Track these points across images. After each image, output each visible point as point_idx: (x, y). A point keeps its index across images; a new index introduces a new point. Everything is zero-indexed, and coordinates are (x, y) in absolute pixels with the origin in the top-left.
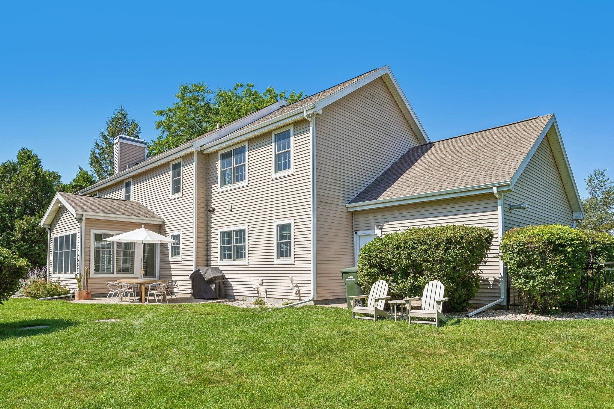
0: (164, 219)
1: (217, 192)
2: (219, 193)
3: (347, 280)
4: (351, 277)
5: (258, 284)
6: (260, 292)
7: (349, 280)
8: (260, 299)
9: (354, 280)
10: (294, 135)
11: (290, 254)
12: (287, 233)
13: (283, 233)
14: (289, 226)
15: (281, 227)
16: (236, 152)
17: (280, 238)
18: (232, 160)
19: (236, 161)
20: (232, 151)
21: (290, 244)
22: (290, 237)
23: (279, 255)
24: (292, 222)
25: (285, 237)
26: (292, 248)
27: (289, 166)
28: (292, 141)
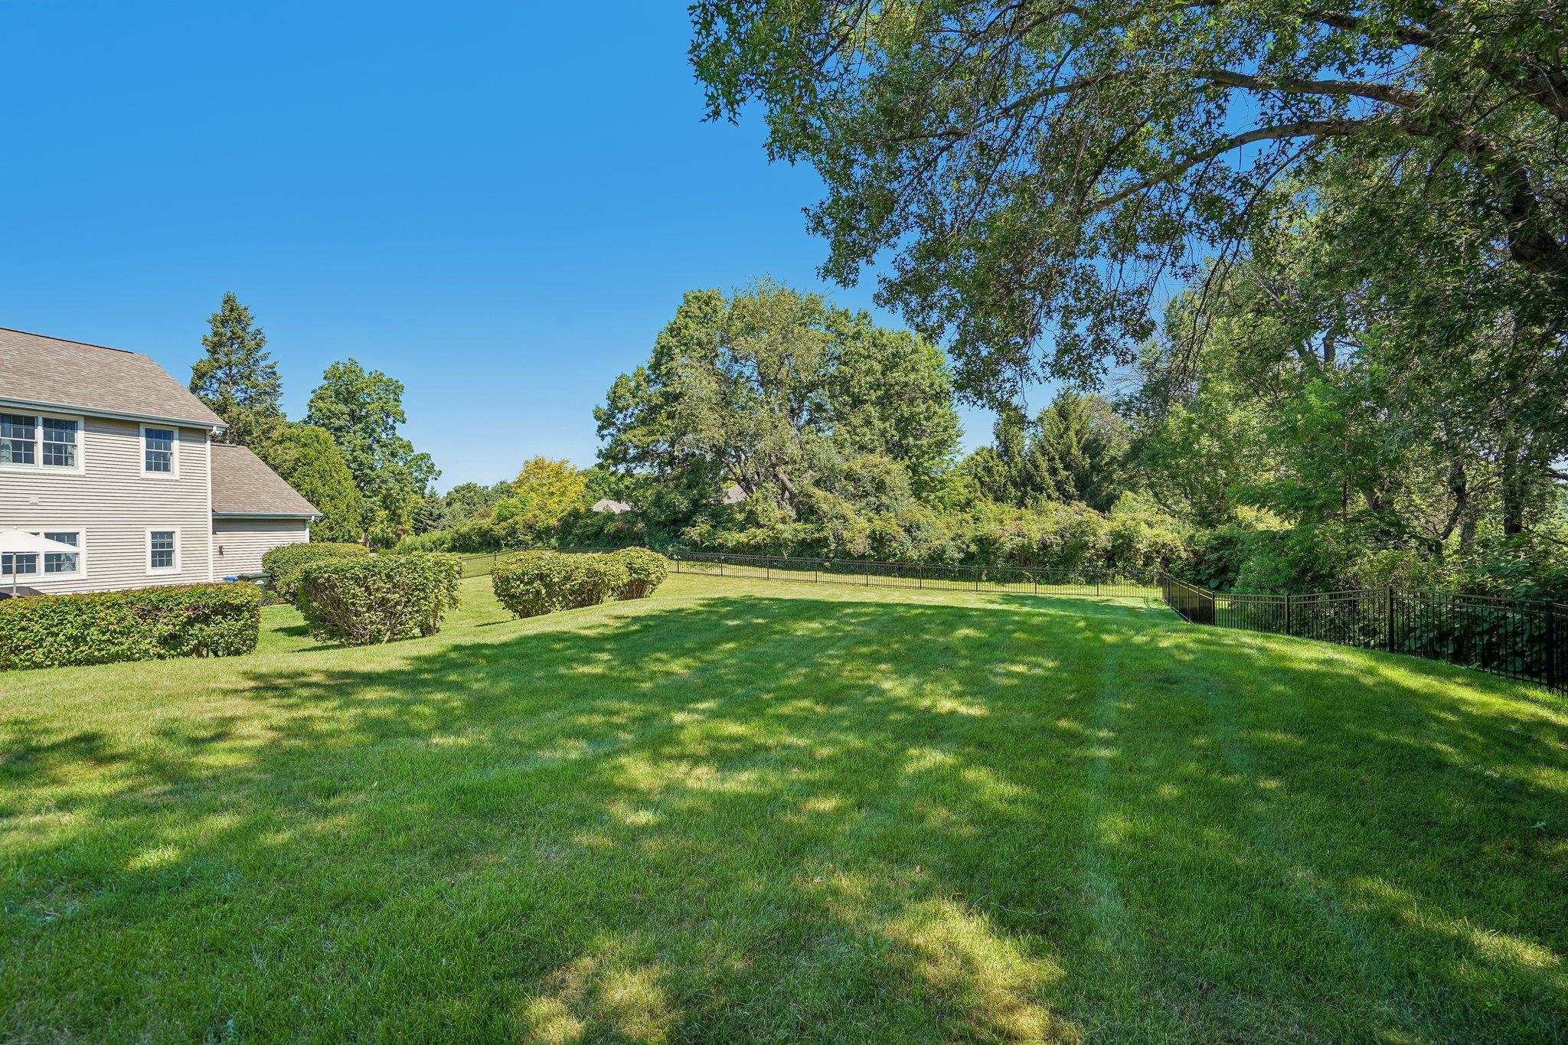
4: (259, 581)
10: (180, 440)
11: (169, 563)
12: (166, 540)
13: (159, 541)
14: (170, 534)
15: (154, 535)
16: (47, 423)
17: (154, 546)
18: (39, 432)
19: (47, 436)
20: (40, 421)
21: (170, 554)
22: (170, 545)
23: (154, 565)
24: (178, 530)
25: (162, 545)
26: (177, 557)
27: (166, 468)
28: (176, 445)
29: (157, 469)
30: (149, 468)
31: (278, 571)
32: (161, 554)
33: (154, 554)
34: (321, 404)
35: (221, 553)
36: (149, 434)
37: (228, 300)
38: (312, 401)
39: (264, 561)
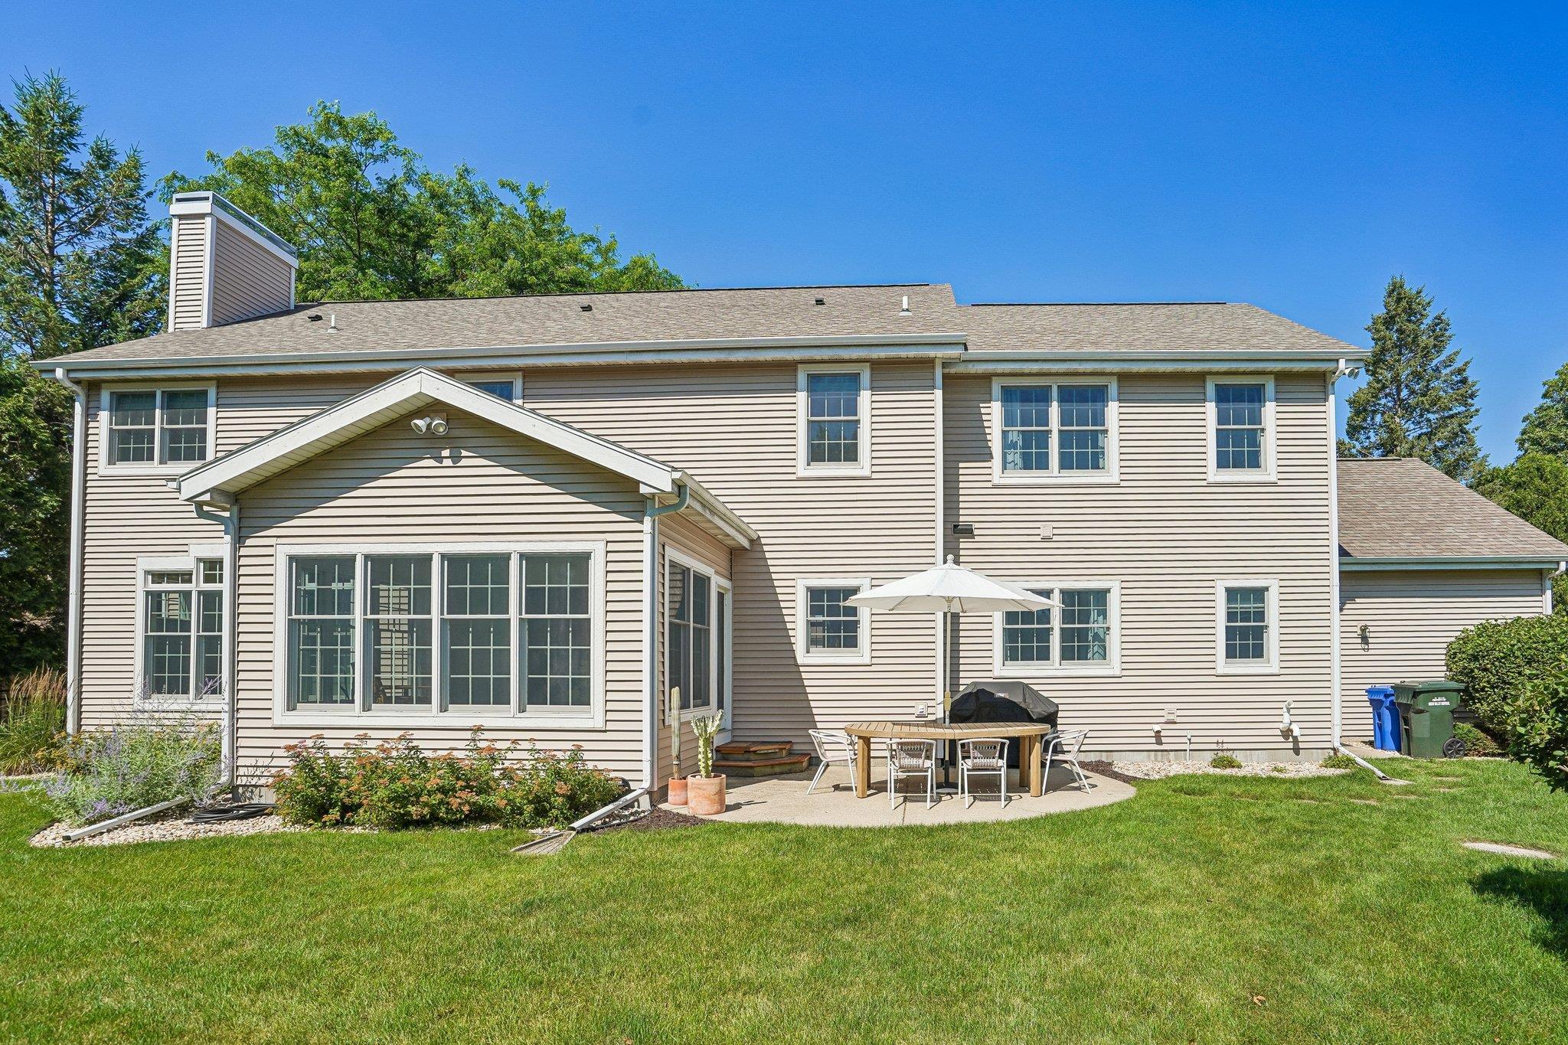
0: (761, 534)
1: (989, 485)
2: (995, 487)
3: (1430, 704)
4: (1439, 699)
5: (1163, 720)
6: (1164, 740)
7: (1436, 704)
8: (1220, 754)
9: (1448, 703)
10: (1277, 400)
11: (1258, 652)
12: (1251, 606)
13: (1239, 606)
14: (1259, 593)
15: (1232, 593)
16: (1067, 396)
17: (1231, 616)
18: (1054, 410)
19: (1065, 420)
20: (1055, 390)
21: (1259, 633)
22: (1260, 615)
23: (1231, 653)
24: (1273, 585)
25: (1246, 616)
26: (1272, 640)
27: (1254, 462)
28: (1270, 411)
29: (1238, 464)
30: (1222, 463)
31: (1484, 679)
32: (1244, 633)
33: (1230, 632)
34: (1539, 433)
35: (1365, 639)
36: (1223, 395)
37: (1396, 292)
38: (1524, 433)
39: (1452, 656)
